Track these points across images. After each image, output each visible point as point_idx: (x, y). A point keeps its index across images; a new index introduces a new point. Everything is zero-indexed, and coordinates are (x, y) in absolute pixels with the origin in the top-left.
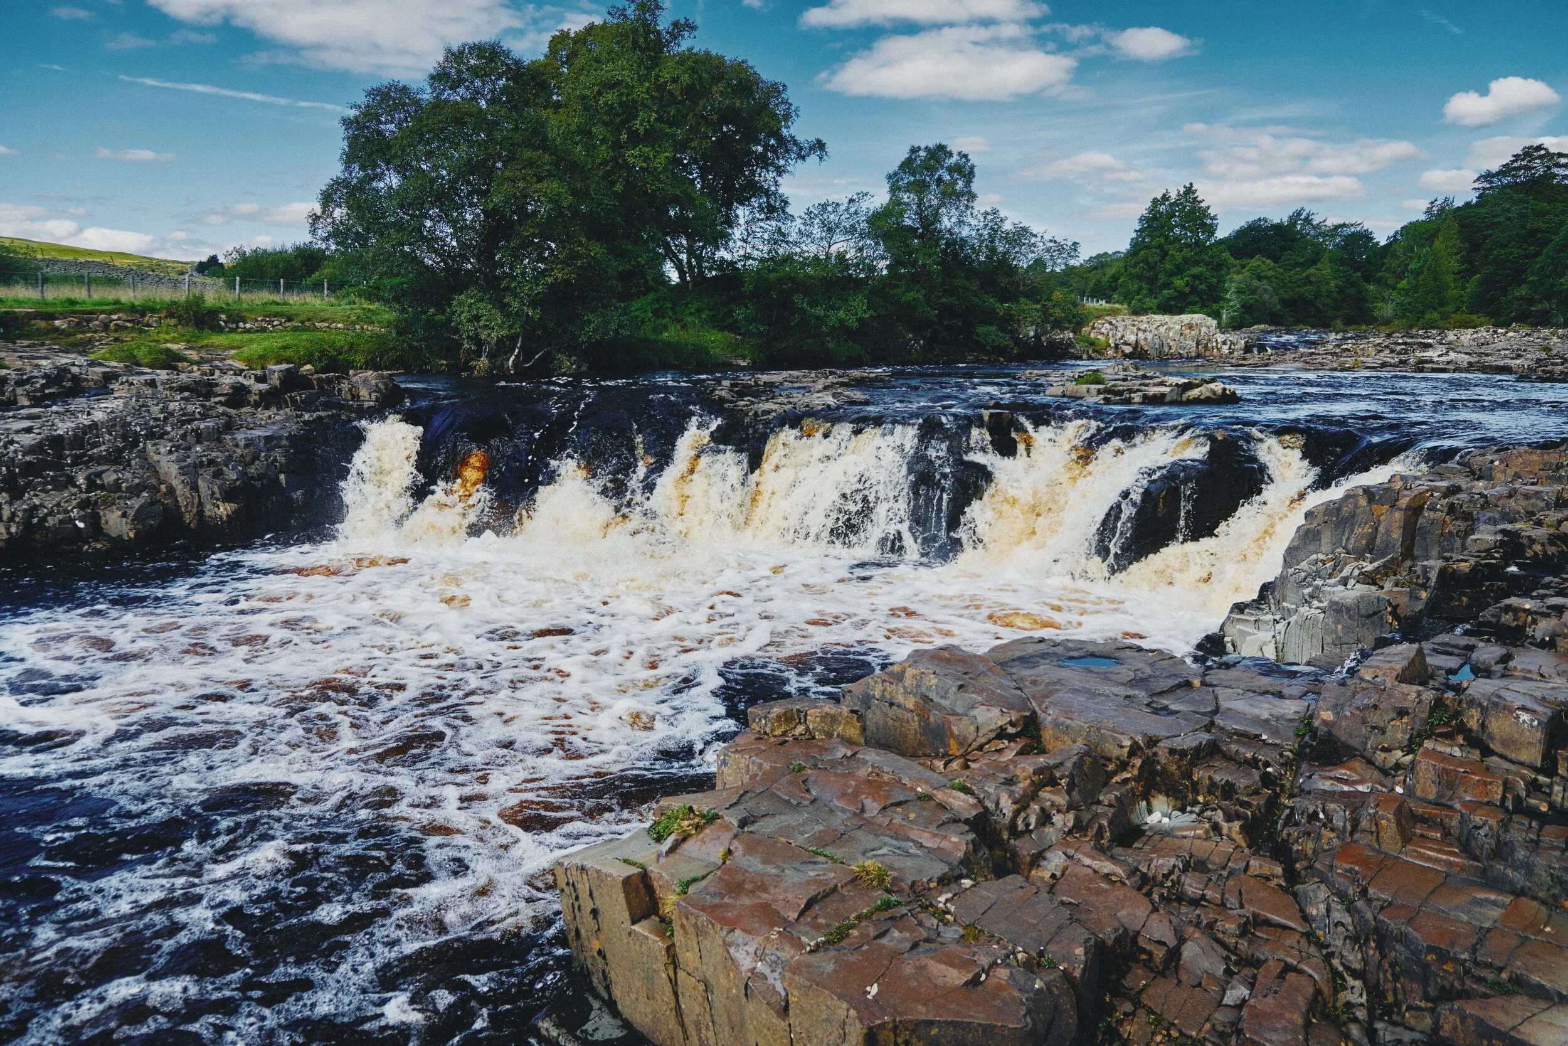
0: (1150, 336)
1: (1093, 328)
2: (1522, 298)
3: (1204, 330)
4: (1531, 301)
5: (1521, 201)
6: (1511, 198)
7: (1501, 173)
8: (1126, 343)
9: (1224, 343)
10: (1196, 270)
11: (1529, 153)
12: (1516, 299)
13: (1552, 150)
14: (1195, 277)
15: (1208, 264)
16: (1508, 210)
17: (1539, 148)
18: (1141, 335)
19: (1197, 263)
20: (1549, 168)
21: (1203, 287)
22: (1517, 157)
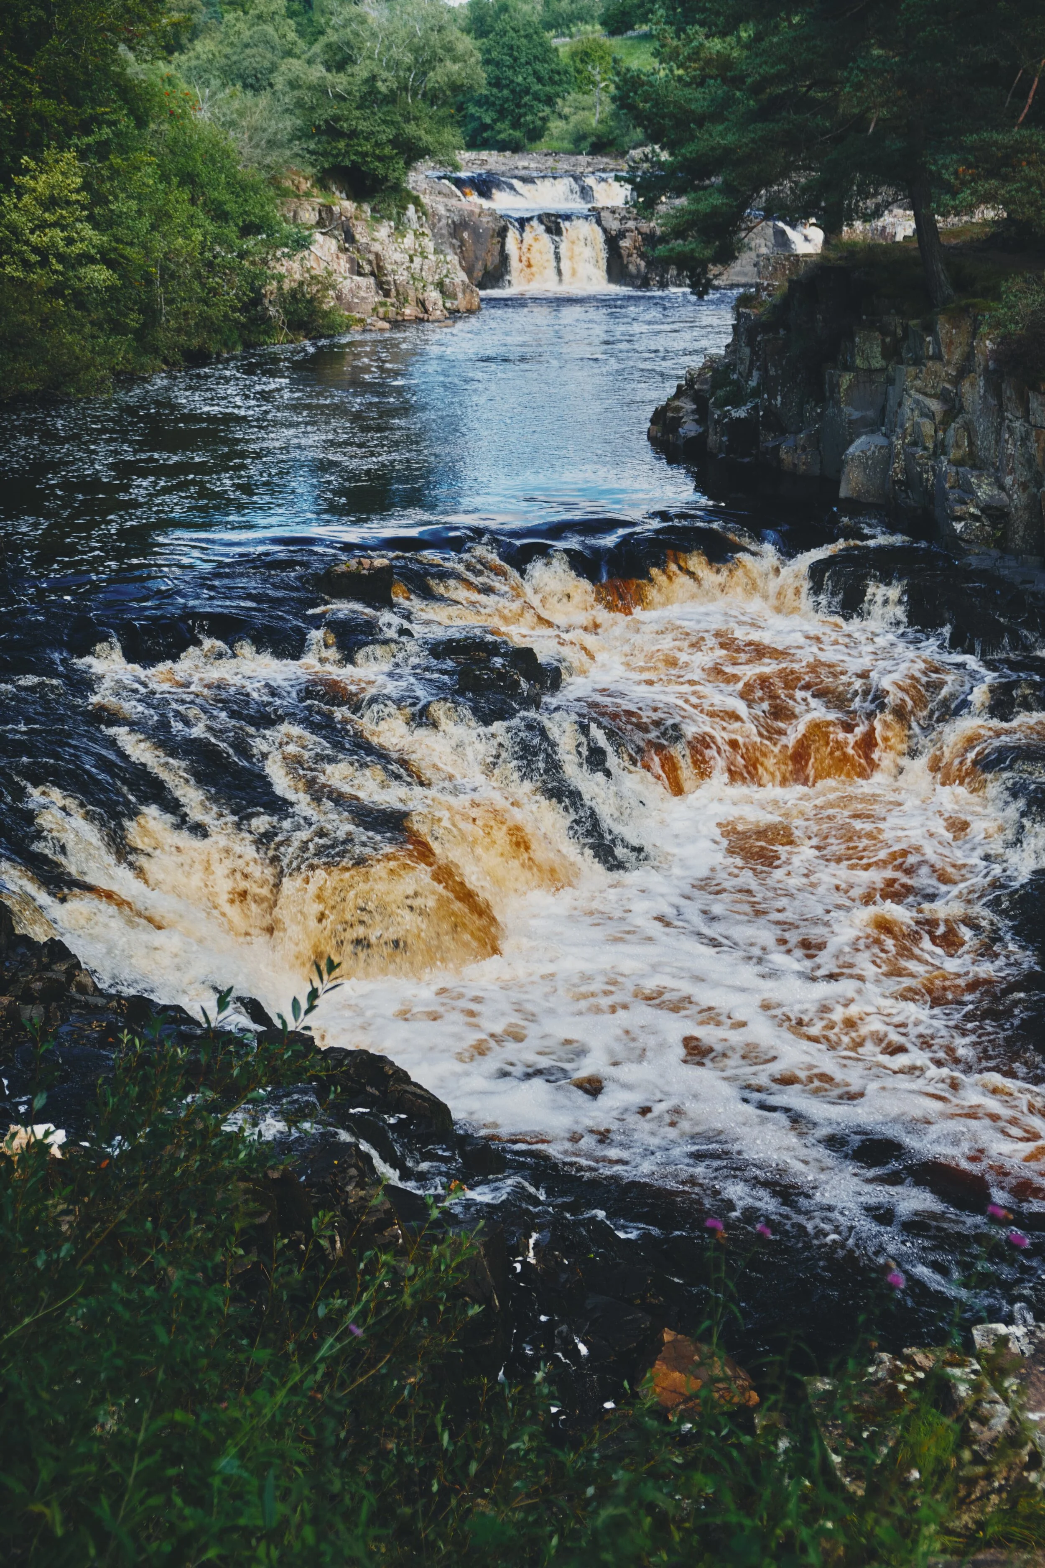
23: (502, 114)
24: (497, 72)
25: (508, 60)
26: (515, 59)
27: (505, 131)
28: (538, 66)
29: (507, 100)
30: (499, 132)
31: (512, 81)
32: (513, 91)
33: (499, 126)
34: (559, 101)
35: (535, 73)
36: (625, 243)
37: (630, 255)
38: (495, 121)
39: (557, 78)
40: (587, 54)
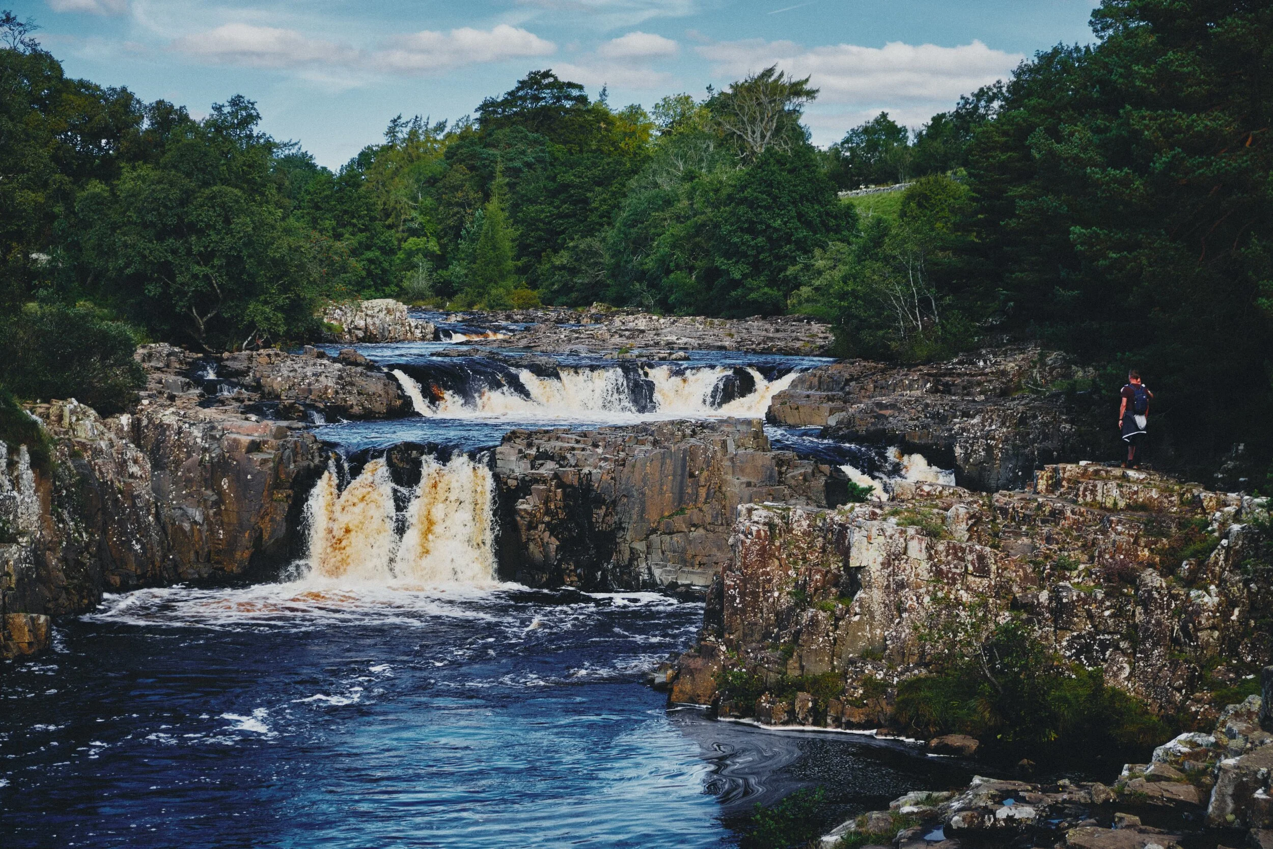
0: (377, 322)
1: (325, 314)
2: (563, 267)
3: (398, 314)
4: (573, 271)
5: (536, 141)
6: (526, 137)
7: (506, 103)
8: (356, 328)
9: (416, 327)
10: (370, 254)
11: (536, 81)
12: (555, 268)
13: (563, 79)
14: (371, 261)
15: (381, 248)
16: (523, 152)
17: (547, 74)
18: (369, 320)
19: (368, 248)
20: (559, 99)
21: (379, 271)
22: (523, 84)
23: (757, 267)
24: (750, 214)
25: (765, 199)
26: (775, 198)
27: (760, 290)
28: (806, 208)
29: (760, 250)
30: (752, 290)
31: (768, 226)
32: (770, 239)
33: (750, 282)
34: (817, 252)
35: (800, 216)
36: (524, 505)
37: (531, 526)
38: (745, 276)
39: (832, 222)
40: (926, 198)
